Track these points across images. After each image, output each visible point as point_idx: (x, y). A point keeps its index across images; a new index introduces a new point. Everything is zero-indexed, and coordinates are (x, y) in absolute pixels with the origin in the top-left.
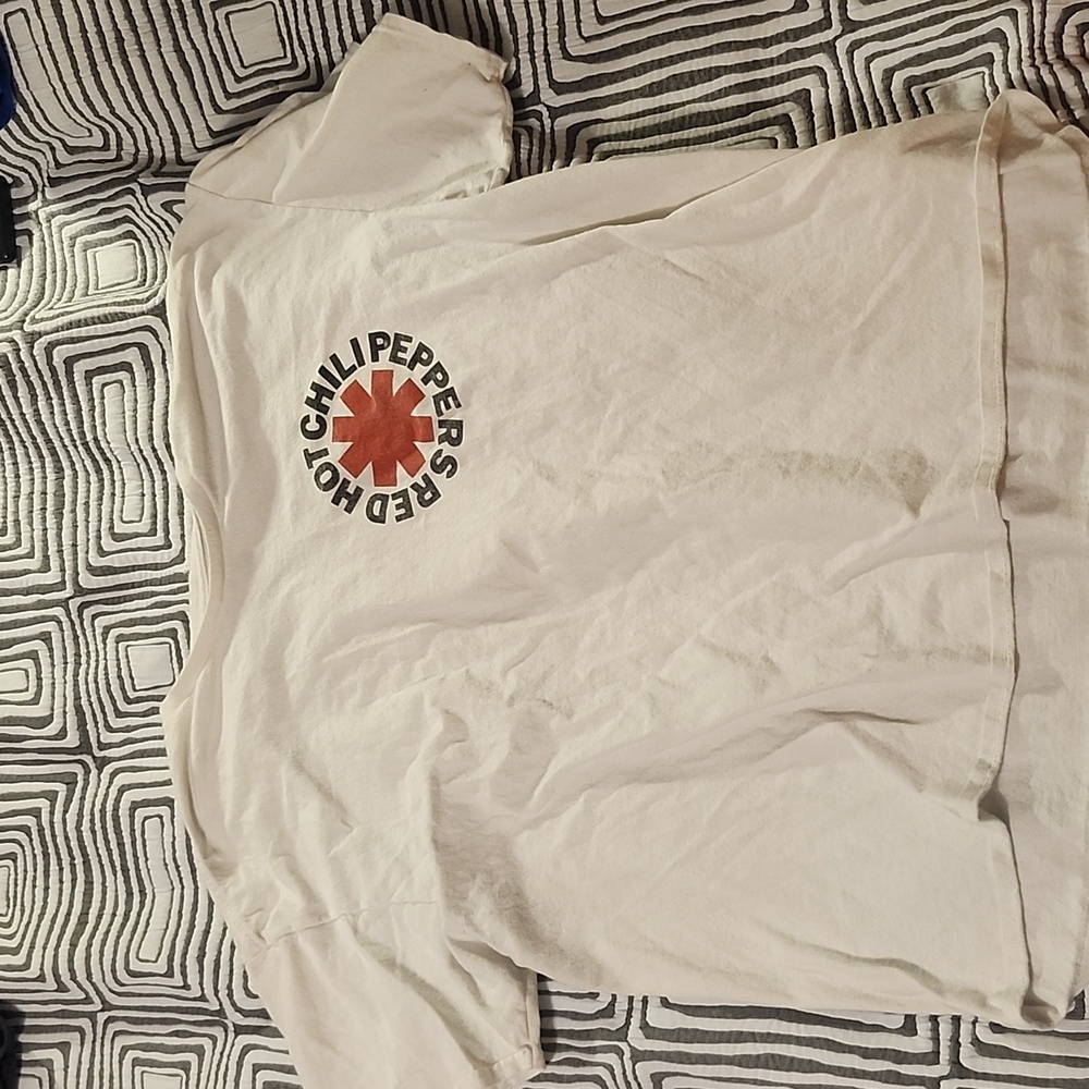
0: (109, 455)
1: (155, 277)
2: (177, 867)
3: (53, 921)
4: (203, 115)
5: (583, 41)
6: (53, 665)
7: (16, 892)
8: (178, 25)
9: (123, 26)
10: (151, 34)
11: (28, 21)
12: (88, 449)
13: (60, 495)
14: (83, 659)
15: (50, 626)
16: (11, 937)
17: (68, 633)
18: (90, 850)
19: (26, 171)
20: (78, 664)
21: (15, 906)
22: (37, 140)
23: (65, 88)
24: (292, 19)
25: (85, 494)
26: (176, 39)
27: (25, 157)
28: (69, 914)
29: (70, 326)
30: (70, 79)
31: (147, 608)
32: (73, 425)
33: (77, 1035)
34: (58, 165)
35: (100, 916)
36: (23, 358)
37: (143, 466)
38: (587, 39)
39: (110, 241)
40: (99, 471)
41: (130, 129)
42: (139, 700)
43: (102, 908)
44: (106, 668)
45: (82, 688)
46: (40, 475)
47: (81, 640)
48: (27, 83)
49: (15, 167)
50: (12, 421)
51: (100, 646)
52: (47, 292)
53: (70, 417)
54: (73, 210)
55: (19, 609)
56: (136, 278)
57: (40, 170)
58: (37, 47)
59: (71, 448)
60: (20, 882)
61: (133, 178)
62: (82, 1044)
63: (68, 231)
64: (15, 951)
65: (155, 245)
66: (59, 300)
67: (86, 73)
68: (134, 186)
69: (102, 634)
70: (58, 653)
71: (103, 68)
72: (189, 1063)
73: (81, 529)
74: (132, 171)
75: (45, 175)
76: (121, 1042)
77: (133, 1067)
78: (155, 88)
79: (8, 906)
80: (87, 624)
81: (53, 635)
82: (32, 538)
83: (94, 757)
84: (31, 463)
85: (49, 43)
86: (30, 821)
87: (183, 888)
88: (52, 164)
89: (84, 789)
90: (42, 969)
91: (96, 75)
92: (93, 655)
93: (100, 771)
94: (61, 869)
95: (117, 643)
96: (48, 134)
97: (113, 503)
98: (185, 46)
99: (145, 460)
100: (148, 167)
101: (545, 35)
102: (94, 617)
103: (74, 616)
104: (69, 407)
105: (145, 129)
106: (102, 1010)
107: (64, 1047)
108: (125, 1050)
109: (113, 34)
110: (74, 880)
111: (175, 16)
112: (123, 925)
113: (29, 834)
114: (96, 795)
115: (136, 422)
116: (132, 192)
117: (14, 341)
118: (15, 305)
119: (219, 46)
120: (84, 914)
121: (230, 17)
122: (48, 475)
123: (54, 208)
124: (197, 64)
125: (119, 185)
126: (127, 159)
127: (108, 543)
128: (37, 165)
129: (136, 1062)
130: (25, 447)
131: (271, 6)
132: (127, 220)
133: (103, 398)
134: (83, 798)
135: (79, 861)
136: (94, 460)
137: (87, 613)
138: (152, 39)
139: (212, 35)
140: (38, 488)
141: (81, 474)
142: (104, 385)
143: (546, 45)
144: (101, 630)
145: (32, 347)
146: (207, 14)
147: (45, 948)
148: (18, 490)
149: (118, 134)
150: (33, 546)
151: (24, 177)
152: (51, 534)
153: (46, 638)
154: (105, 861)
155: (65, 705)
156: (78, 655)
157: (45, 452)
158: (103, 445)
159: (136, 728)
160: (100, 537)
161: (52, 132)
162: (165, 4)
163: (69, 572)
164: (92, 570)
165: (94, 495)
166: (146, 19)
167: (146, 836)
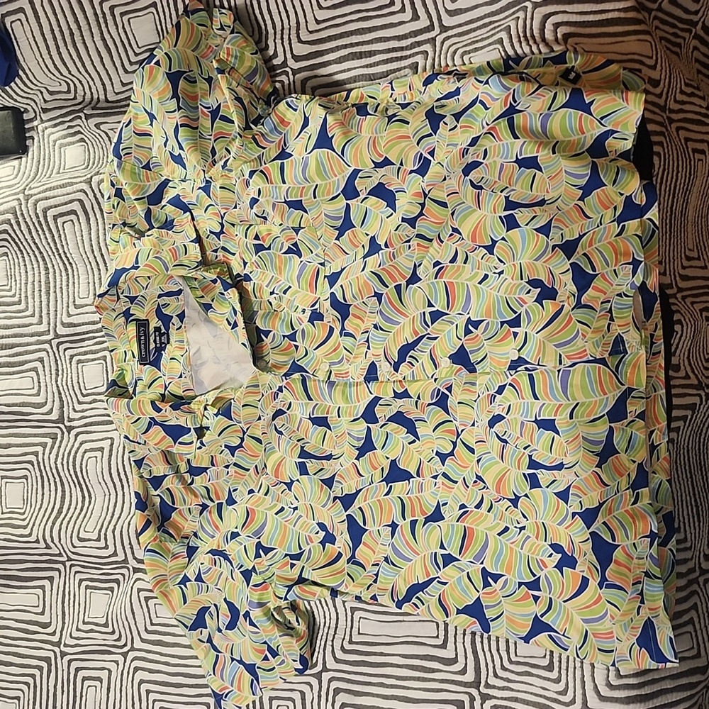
0: (71, 261)
1: (94, 164)
2: (106, 484)
3: (45, 512)
4: (118, 74)
5: (308, 33)
6: (45, 376)
7: (27, 496)
8: (103, 25)
9: (74, 27)
10: (89, 31)
11: (23, 25)
12: (61, 257)
13: (48, 283)
14: (60, 373)
15: (43, 354)
16: (24, 520)
17: (52, 358)
18: (62, 474)
19: (29, 105)
20: (57, 375)
21: (27, 503)
22: (32, 89)
23: (44, 61)
24: (163, 21)
25: (60, 283)
26: (102, 33)
27: (27, 98)
28: (53, 508)
29: (46, 190)
30: (46, 56)
31: (93, 345)
32: (52, 245)
33: (57, 573)
34: (45, 101)
35: (69, 509)
36: (23, 209)
37: (89, 267)
38: (311, 32)
39: (73, 143)
40: (66, 270)
41: (80, 82)
42: (88, 395)
43: (70, 505)
44: (72, 378)
45: (61, 388)
46: (38, 271)
47: (59, 362)
48: (24, 59)
49: (23, 103)
50: (22, 243)
51: (69, 366)
52: (40, 171)
53: (50, 240)
54: (56, 125)
55: (28, 344)
56: (84, 164)
57: (36, 104)
58: (28, 39)
59: (52, 257)
60: (30, 491)
61: (81, 110)
62: (60, 578)
63: (53, 137)
64: (25, 527)
65: (95, 146)
66: (45, 176)
67: (54, 53)
68: (81, 114)
69: (70, 359)
70: (47, 369)
71: (63, 50)
72: (113, 588)
73: (59, 302)
74: (81, 106)
75: (40, 107)
76: (79, 576)
77: (86, 590)
78: (91, 60)
79: (24, 504)
80: (61, 353)
81: (45, 359)
82: (34, 306)
83: (65, 426)
84: (32, 265)
85: (34, 37)
86: (33, 458)
87: (110, 495)
88: (42, 100)
89: (61, 442)
90: (37, 536)
91: (60, 54)
92: (65, 370)
93: (69, 434)
94: (50, 484)
95: (78, 364)
96: (37, 86)
97: (74, 287)
98: (107, 37)
99: (90, 263)
100: (90, 103)
101: (290, 29)
102: (65, 350)
103: (55, 349)
104: (48, 235)
105: (88, 82)
106: (68, 561)
107: (51, 579)
108: (81, 581)
109: (68, 31)
110: (56, 490)
111: (101, 20)
112: (80, 514)
113: (33, 466)
114: (67, 446)
115: (83, 243)
116: (80, 118)
117: (19, 199)
118: (24, 179)
119: (125, 36)
120: (61, 508)
121: (131, 20)
122: (41, 271)
123: (47, 124)
124: (114, 47)
125: (74, 114)
126: (80, 99)
127: (72, 310)
128: (35, 101)
129: (87, 587)
130: (30, 256)
131: (152, 14)
132: (79, 132)
133: (64, 230)
134: (60, 447)
135: (58, 480)
136: (64, 264)
137: (62, 348)
138: (89, 33)
139: (121, 31)
140: (37, 279)
141: (57, 271)
142: (64, 223)
143: (290, 34)
144: (69, 357)
145: (27, 202)
146: (118, 19)
147: (40, 525)
148: (27, 280)
149: (75, 84)
150: (34, 311)
151: (29, 108)
152: (44, 304)
153: (41, 360)
154: (70, 480)
155: (54, 397)
156: (57, 370)
157: (40, 259)
158: (68, 255)
159: (87, 410)
160: (68, 307)
161: (39, 84)
162: (96, 14)
163: (52, 325)
164: (63, 324)
165: (64, 283)
166: (86, 23)
167: (88, 468)
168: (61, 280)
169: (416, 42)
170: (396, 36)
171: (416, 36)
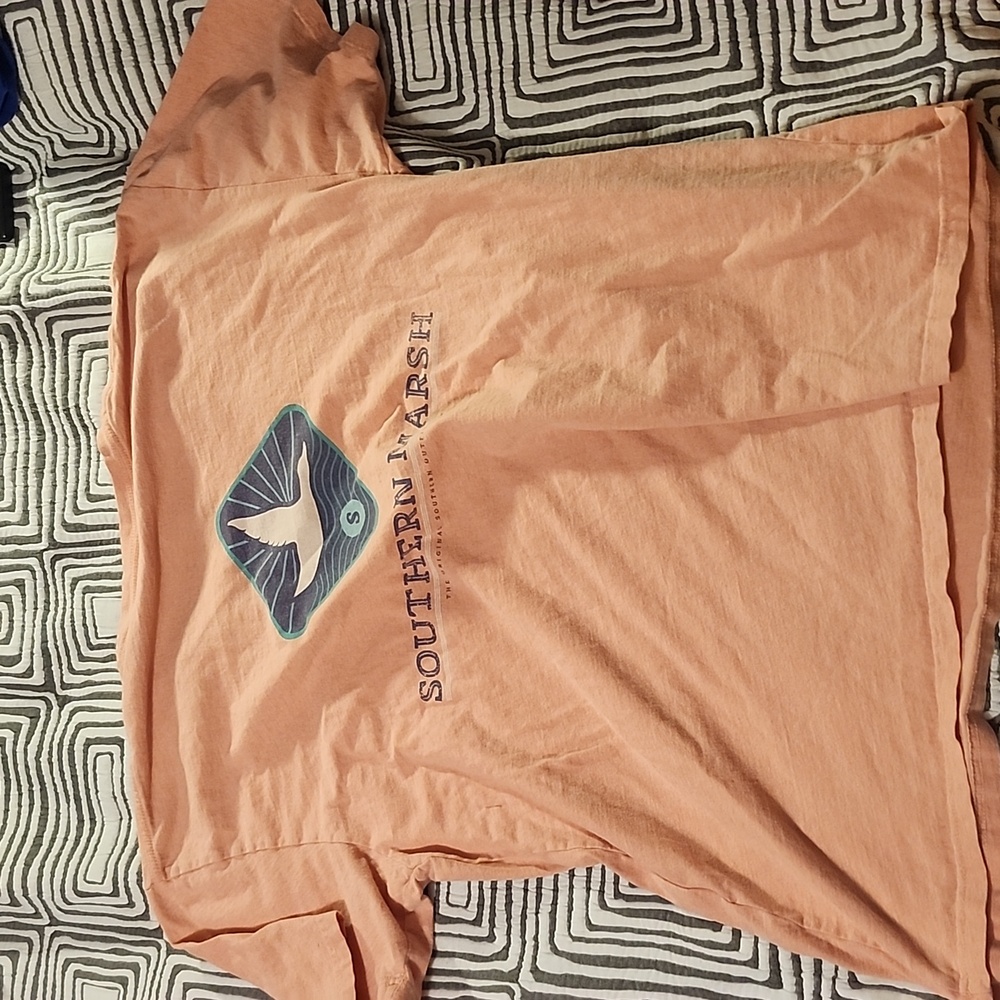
0: (87, 422)
2: (125, 800)
3: (11, 841)
6: (24, 610)
8: (171, 40)
9: (121, 38)
10: (146, 47)
11: (35, 29)
12: (68, 416)
13: (41, 456)
14: (52, 606)
15: (25, 575)
17: (40, 581)
18: (47, 779)
19: (27, 160)
20: (47, 610)
22: (37, 135)
23: (65, 90)
25: (63, 457)
26: (168, 53)
27: (26, 148)
28: (25, 836)
30: (70, 83)
31: (112, 564)
32: (58, 393)
33: (26, 945)
34: (56, 157)
35: (53, 840)
38: (539, 80)
39: (101, 228)
40: (76, 436)
41: (122, 129)
42: (100, 647)
43: (56, 832)
44: (72, 616)
45: (50, 632)
46: (24, 436)
47: (51, 588)
48: (31, 84)
49: (17, 156)
51: (68, 596)
53: (58, 385)
54: (68, 198)
57: (39, 160)
58: (41, 52)
59: (53, 413)
62: (30, 953)
63: (62, 217)
67: (85, 79)
69: (71, 585)
70: (29, 599)
71: (100, 75)
72: (127, 979)
73: (59, 488)
75: (43, 165)
76: (65, 954)
77: (75, 979)
78: (147, 95)
80: (58, 574)
81: (26, 582)
82: (14, 493)
83: (56, 695)
84: (16, 424)
85: (52, 50)
87: (130, 819)
88: (51, 156)
89: (46, 724)
91: (94, 80)
92: (61, 603)
93: (61, 709)
94: (20, 795)
95: (84, 594)
96: (47, 130)
97: (89, 466)
98: (176, 59)
101: (502, 73)
102: (65, 569)
103: (47, 567)
105: (136, 130)
106: (49, 925)
107: (13, 955)
108: (68, 962)
109: (111, 45)
110: (31, 805)
111: (169, 32)
112: (73, 850)
114: (56, 730)
120: (39, 836)
122: (31, 437)
123: (51, 195)
125: (110, 178)
126: (118, 155)
127: (83, 503)
128: (37, 155)
129: (77, 974)
130: (12, 410)
133: (90, 370)
134: (44, 732)
135: (36, 788)
136: (73, 426)
137: (59, 565)
140: (21, 448)
141: (60, 438)
142: (93, 359)
143: (502, 82)
144: (70, 581)
147: (2, 866)
149: (111, 132)
150: (14, 501)
151: (24, 165)
152: (32, 491)
153: (20, 584)
154: (60, 789)
155: (33, 647)
156: (47, 602)
157: (29, 416)
158: (83, 412)
159: (96, 672)
160: (76, 497)
161: (51, 128)
162: (160, 20)
163: (45, 526)
164: (66, 526)
165: (72, 458)
166: (142, 34)
167: (97, 771)
168: (65, 452)
169: (728, 104)
170: (694, 93)
171: (728, 95)
